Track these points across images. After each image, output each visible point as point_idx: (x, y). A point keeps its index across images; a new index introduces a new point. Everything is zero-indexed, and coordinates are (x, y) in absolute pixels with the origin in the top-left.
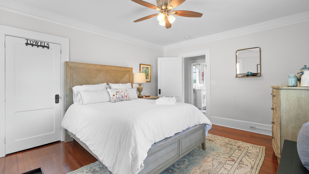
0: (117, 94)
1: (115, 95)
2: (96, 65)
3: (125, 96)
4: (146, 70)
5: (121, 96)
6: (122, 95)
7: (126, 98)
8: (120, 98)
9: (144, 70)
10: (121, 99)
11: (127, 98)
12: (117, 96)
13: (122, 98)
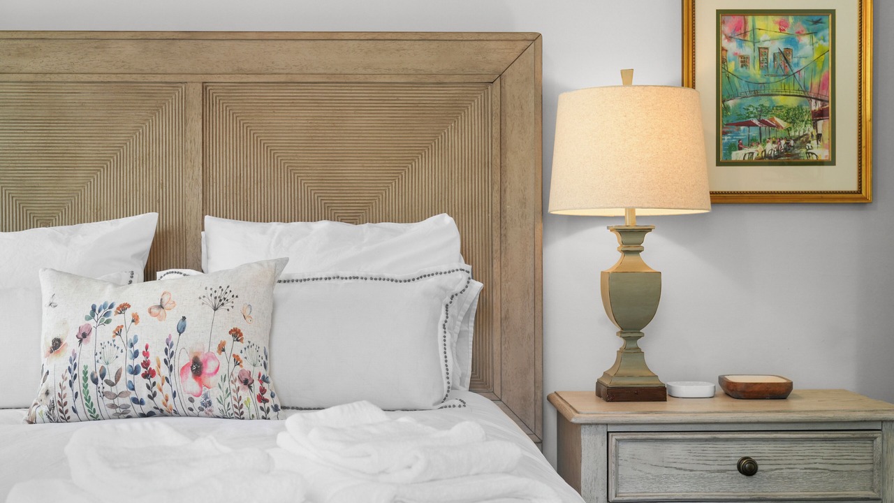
0: (83, 336)
1: (71, 342)
2: (98, 40)
3: (182, 359)
4: (785, 55)
5: (122, 361)
6: (140, 347)
7: (191, 384)
8: (110, 376)
9: (748, 50)
10: (122, 386)
11: (215, 394)
12: (87, 358)
13: (140, 382)
